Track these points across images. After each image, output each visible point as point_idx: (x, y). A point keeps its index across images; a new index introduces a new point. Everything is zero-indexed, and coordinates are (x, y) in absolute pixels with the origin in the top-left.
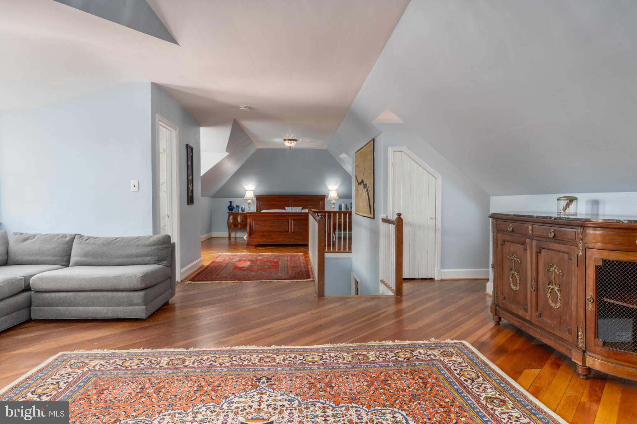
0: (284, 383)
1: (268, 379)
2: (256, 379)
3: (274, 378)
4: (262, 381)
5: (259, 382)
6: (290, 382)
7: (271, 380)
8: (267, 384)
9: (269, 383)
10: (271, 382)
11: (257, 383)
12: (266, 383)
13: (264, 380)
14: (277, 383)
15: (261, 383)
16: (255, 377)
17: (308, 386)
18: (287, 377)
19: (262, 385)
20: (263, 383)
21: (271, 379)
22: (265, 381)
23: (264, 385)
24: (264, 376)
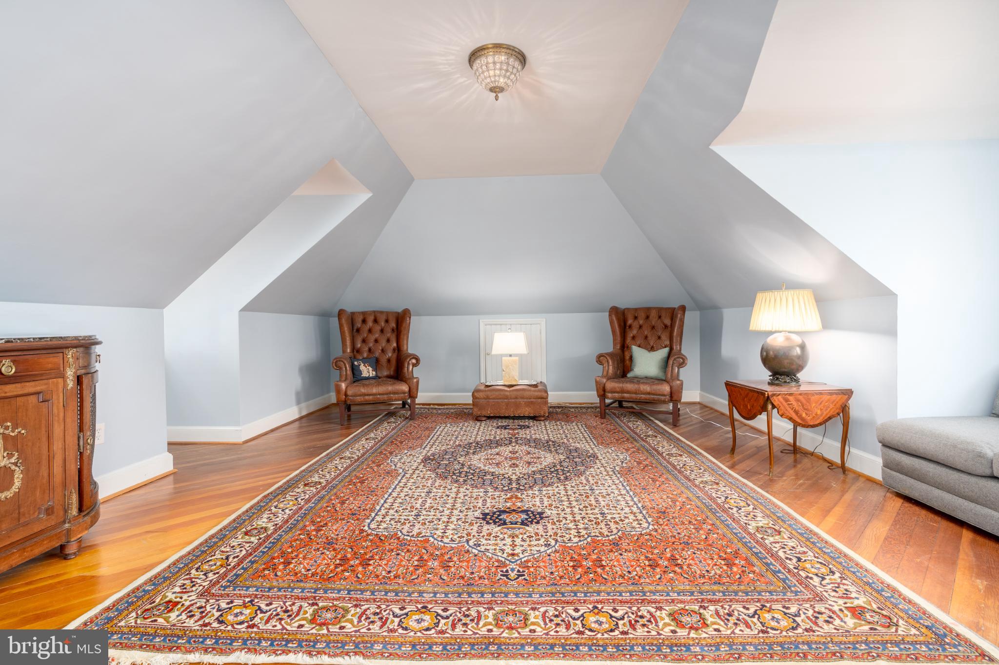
0: (482, 570)
1: (506, 576)
2: (524, 575)
3: (498, 578)
4: (515, 572)
5: (519, 571)
6: (475, 570)
7: (501, 573)
8: (508, 568)
9: (505, 570)
10: (502, 571)
11: (521, 570)
12: (509, 570)
13: (513, 575)
14: (493, 569)
15: (516, 570)
16: (527, 580)
17: (451, 564)
18: (477, 578)
19: (514, 567)
20: (513, 570)
21: (501, 575)
22: (510, 572)
23: (511, 567)
24: (512, 580)
